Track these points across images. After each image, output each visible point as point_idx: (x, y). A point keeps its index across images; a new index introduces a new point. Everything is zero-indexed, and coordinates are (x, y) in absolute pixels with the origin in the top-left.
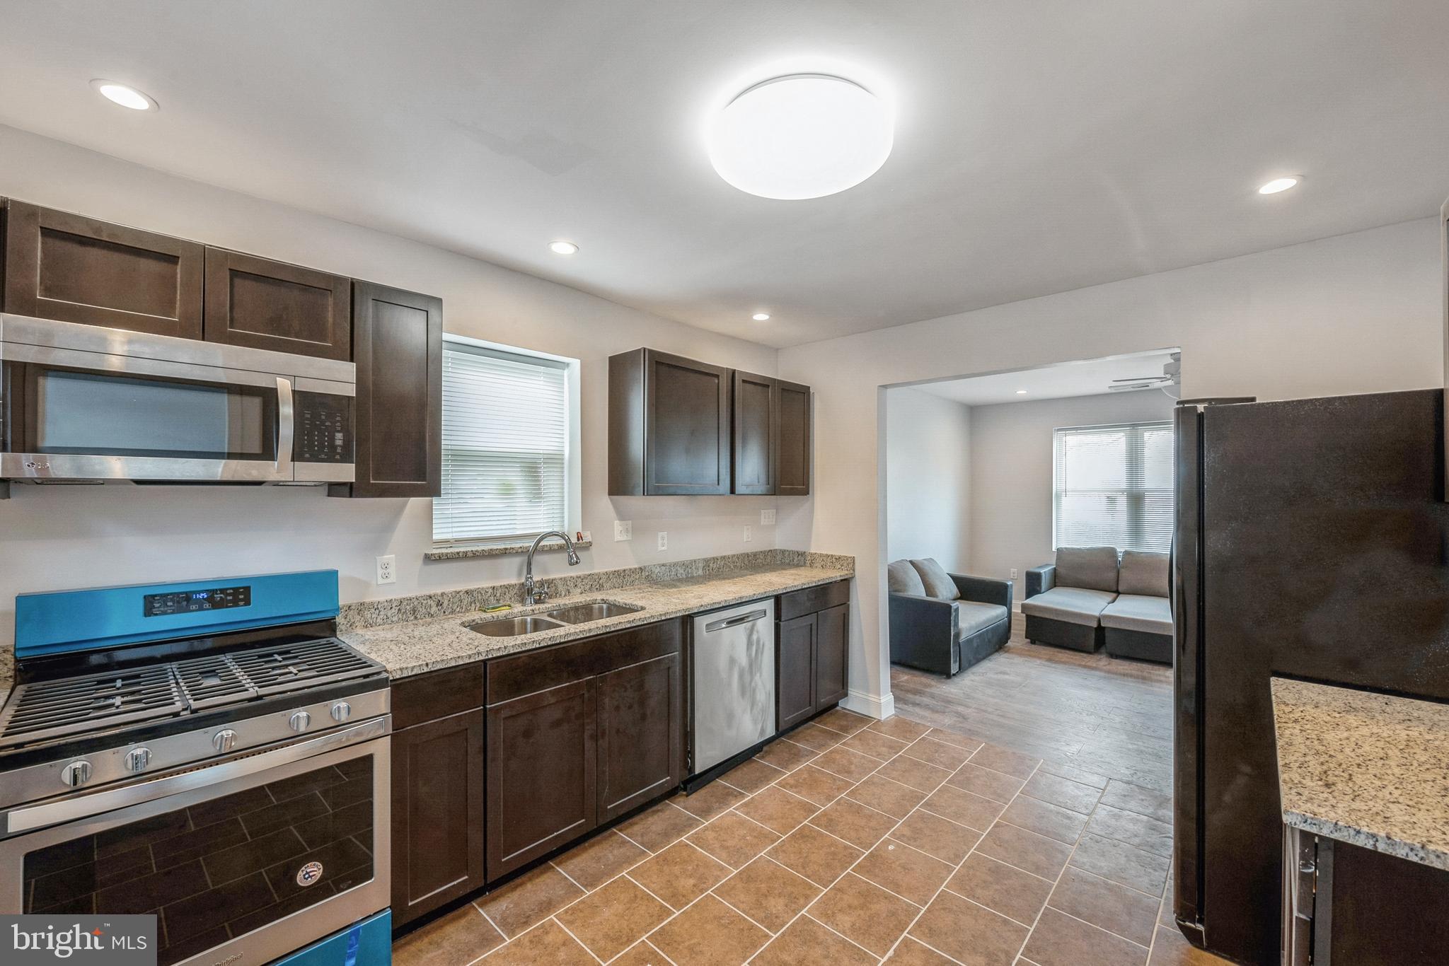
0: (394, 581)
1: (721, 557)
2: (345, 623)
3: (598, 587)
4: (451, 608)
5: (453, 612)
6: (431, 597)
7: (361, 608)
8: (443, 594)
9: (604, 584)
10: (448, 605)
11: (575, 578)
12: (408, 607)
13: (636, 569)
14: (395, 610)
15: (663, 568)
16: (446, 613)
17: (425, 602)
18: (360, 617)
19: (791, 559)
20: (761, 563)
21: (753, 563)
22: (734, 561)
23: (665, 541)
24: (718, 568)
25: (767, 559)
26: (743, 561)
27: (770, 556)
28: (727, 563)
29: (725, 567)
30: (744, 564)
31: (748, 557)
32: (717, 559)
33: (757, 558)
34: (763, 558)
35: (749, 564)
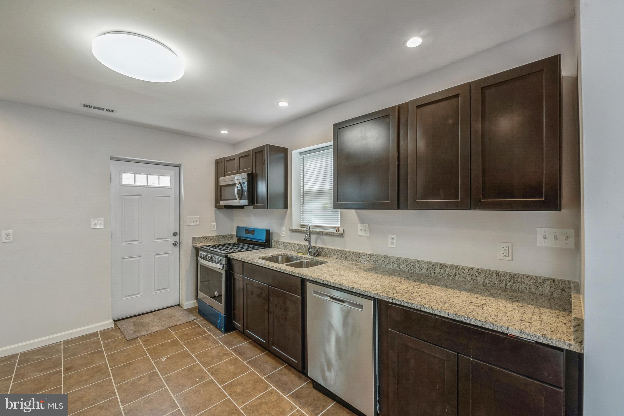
0: (285, 236)
2: (274, 245)
9: (348, 257)
11: (334, 250)
20: (527, 289)
21: (509, 284)
22: (472, 274)
23: (394, 241)
24: (447, 275)
25: (542, 288)
26: (488, 278)
27: (551, 287)
28: (461, 273)
29: (456, 277)
30: (491, 281)
31: (497, 276)
32: (446, 266)
33: (517, 280)
34: (530, 284)
35: (501, 285)
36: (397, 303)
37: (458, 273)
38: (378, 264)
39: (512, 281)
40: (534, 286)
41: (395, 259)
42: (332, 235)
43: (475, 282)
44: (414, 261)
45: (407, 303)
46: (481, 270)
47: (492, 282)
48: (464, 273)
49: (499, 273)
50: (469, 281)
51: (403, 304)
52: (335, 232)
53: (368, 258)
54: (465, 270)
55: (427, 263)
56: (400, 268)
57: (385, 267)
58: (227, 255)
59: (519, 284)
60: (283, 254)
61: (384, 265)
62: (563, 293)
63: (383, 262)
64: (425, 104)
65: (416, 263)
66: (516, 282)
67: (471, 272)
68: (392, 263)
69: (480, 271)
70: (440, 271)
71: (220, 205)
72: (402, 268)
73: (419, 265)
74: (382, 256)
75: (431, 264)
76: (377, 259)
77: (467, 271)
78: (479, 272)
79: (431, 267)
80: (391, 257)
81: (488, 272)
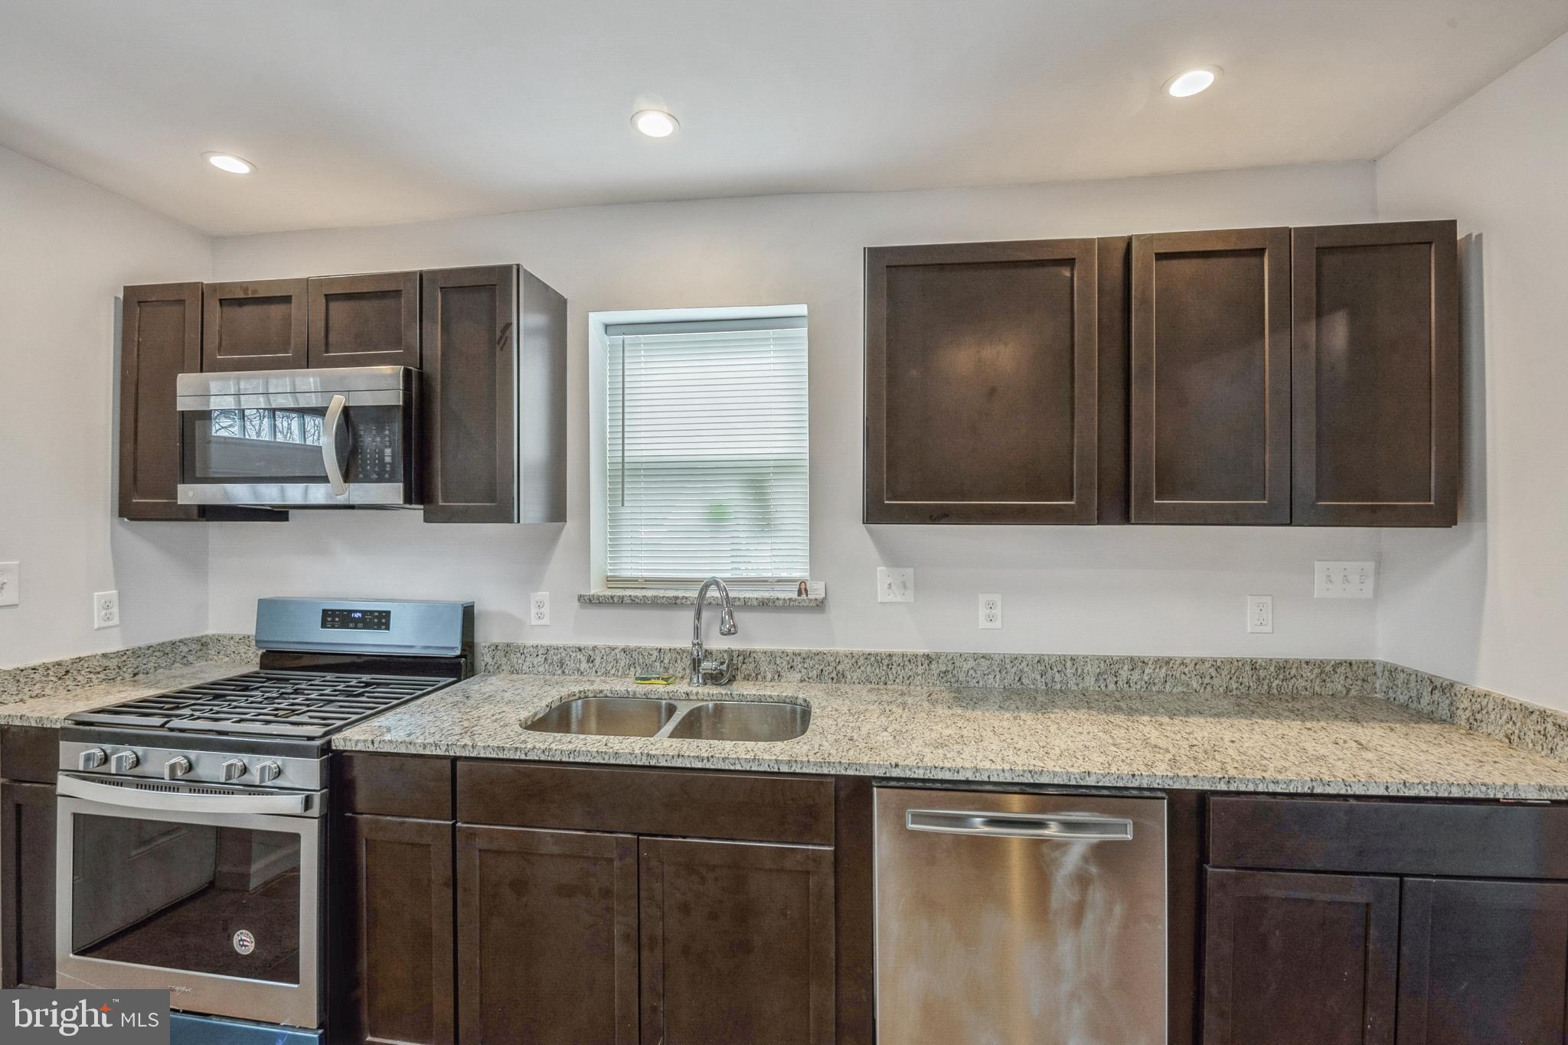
0: (548, 624)
1: (1157, 661)
2: (493, 663)
3: (834, 675)
4: (605, 667)
5: (606, 673)
6: (580, 650)
7: (508, 649)
8: (594, 648)
9: (847, 674)
10: (601, 663)
11: (791, 655)
12: (555, 658)
13: (916, 656)
14: (541, 659)
15: (984, 663)
16: (599, 674)
17: (574, 654)
18: (506, 660)
19: (1414, 694)
20: (1306, 689)
21: (1274, 685)
22: (1201, 672)
23: (997, 611)
24: (1146, 683)
25: (1333, 682)
26: (1234, 678)
27: (1346, 677)
28: (1178, 676)
29: (1168, 684)
30: (1241, 684)
31: (1252, 669)
32: (1144, 662)
33: (1289, 674)
34: (1312, 677)
35: (1260, 688)
36: (1243, 788)
37: (1172, 675)
38: (953, 680)
39: (1281, 676)
40: (1318, 680)
41: (1007, 661)
42: (787, 606)
43: (1209, 689)
44: (1062, 660)
45: (1273, 782)
46: (1222, 662)
47: (1243, 686)
48: (1184, 673)
49: (1256, 662)
50: (1196, 691)
51: (1261, 788)
52: (795, 595)
53: (920, 667)
54: (1186, 666)
55: (1098, 659)
56: (1022, 684)
57: (977, 685)
58: (329, 742)
59: (1292, 681)
60: (580, 692)
61: (974, 681)
62: (1365, 686)
63: (971, 672)
64: (1179, 253)
65: (1069, 664)
66: (1289, 677)
67: (1201, 668)
68: (998, 673)
69: (1219, 664)
70: (1129, 676)
71: (179, 502)
72: (1028, 682)
73: (1076, 669)
74: (966, 655)
75: (1107, 662)
76: (950, 667)
77: (1191, 667)
78: (1217, 666)
79: (1108, 668)
80: (996, 657)
81: (1236, 663)
